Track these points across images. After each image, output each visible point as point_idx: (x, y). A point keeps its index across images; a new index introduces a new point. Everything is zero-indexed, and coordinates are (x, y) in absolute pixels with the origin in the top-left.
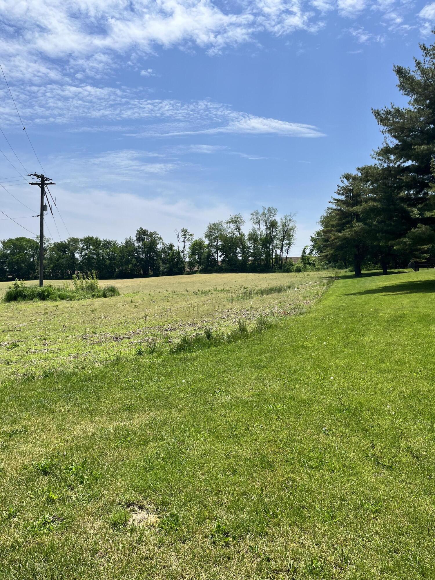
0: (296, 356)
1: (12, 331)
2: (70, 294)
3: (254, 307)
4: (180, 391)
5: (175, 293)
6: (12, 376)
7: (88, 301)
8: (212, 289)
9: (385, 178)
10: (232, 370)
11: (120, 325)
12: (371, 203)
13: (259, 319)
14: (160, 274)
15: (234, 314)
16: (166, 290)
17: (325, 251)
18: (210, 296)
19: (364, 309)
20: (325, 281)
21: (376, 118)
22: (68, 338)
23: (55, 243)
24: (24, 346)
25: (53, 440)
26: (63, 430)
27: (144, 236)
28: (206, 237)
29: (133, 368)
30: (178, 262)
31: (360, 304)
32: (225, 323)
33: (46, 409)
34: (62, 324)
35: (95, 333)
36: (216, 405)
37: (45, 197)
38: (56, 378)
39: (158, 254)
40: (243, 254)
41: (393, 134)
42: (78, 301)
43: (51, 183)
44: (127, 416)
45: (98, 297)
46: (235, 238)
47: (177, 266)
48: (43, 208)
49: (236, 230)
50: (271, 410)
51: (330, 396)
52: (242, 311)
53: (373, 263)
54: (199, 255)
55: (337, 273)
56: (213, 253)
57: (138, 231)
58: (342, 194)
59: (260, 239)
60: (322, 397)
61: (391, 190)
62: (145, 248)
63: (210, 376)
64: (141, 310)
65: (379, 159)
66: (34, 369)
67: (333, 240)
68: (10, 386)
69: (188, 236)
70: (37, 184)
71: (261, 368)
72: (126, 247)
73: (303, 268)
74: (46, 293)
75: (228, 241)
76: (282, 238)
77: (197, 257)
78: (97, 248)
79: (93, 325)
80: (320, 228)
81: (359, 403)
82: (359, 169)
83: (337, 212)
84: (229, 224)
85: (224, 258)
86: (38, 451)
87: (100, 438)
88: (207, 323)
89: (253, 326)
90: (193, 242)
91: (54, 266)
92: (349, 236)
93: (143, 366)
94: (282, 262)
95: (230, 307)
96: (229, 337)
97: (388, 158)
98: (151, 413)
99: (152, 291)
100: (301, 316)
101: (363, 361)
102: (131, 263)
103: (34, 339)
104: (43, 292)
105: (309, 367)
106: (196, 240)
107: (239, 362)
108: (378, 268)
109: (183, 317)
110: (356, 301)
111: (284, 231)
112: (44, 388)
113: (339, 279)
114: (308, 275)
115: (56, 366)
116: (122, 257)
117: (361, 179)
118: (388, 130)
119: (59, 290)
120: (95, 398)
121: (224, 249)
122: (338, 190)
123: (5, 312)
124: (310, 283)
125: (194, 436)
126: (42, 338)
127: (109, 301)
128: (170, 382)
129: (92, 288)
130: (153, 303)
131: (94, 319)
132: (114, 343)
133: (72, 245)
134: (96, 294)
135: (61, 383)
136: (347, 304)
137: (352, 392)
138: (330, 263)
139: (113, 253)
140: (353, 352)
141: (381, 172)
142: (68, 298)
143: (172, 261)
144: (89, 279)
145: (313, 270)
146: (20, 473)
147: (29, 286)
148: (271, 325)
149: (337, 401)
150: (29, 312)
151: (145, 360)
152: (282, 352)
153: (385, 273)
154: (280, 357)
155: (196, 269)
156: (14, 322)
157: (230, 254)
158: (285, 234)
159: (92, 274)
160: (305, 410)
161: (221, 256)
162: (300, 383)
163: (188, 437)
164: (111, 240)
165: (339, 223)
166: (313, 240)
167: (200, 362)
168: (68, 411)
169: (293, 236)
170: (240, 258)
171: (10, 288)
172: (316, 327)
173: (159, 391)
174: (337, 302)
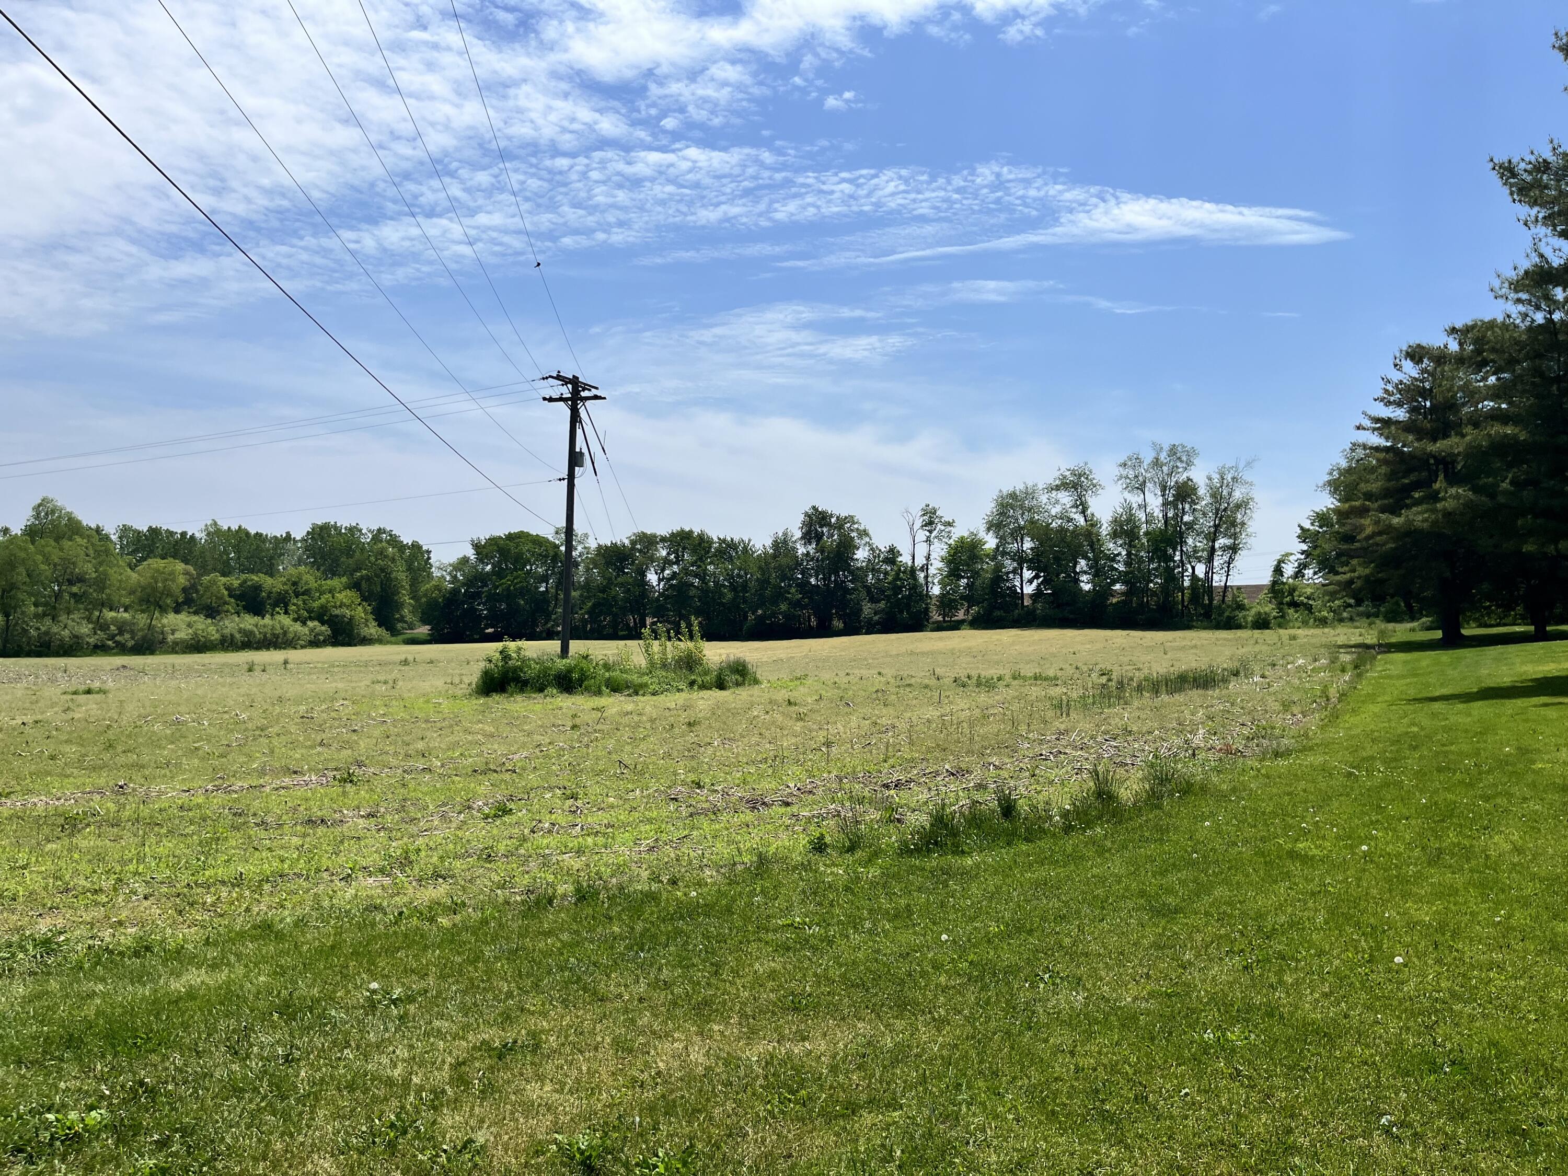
0: (1276, 882)
1: (495, 771)
2: (635, 678)
3: (1135, 729)
4: (937, 966)
5: (904, 683)
6: (499, 892)
7: (680, 698)
8: (1007, 673)
9: (1539, 356)
10: (1083, 914)
11: (763, 766)
12: (1497, 429)
13: (1152, 766)
14: (862, 628)
15: (1075, 748)
16: (880, 673)
17: (1346, 569)
18: (1003, 693)
19: (1482, 745)
20: (1346, 658)
21: (1505, 184)
22: (631, 796)
23: (600, 547)
24: (524, 811)
25: (604, 1076)
26: (630, 1051)
27: (821, 527)
28: (989, 529)
29: (804, 892)
30: (910, 595)
31: (1466, 731)
32: (1052, 774)
33: (585, 990)
34: (615, 757)
35: (699, 786)
36: (1044, 1019)
37: (579, 432)
38: (606, 905)
39: (858, 575)
40: (1096, 575)
41: (1558, 229)
42: (655, 698)
43: (596, 397)
44: (794, 1028)
45: (703, 687)
46: (1074, 532)
47: (908, 606)
48: (575, 459)
49: (1074, 510)
50: (1211, 1047)
51: (1399, 1017)
52: (1099, 739)
53: (1498, 606)
54: (968, 578)
55: (1382, 633)
56: (1008, 573)
57: (806, 514)
58: (1399, 404)
59: (1147, 533)
60: (1369, 1017)
61: (1558, 389)
62: (823, 560)
63: (1017, 928)
64: (815, 727)
65: (1519, 301)
66: (551, 878)
67: (1369, 538)
68: (494, 918)
69: (940, 527)
70: (561, 399)
71: (1170, 913)
72: (775, 556)
73: (1275, 618)
74: (575, 676)
75: (1051, 539)
76: (1212, 530)
77: (964, 582)
78: (701, 559)
79: (694, 763)
80: (1327, 502)
81: (1493, 1044)
82: (1453, 330)
83: (1382, 455)
84: (1054, 493)
85: (1039, 585)
86: (571, 1104)
87: (726, 1086)
88: (998, 772)
89: (1135, 787)
90: (951, 542)
91: (594, 605)
92: (1425, 525)
93: (830, 887)
94: (1211, 599)
95: (1062, 727)
96: (1065, 815)
97: (1548, 298)
98: (859, 1025)
99: (842, 674)
100: (1281, 762)
101: (1496, 912)
102: (787, 599)
103: (548, 796)
104: (570, 671)
105: (1320, 919)
106: (962, 537)
107: (1100, 892)
108: (1515, 619)
109: (929, 750)
110: (1453, 719)
111: (1217, 510)
112: (577, 932)
113: (1389, 652)
114: (1293, 638)
115: (606, 872)
116: (764, 582)
117: (1460, 360)
118: (1545, 218)
119: (607, 667)
120: (708, 969)
121: (1039, 561)
122: (1386, 391)
123: (480, 722)
124: (1301, 661)
125: (983, 1104)
126: (568, 792)
127: (731, 698)
128: (906, 938)
129: (689, 663)
130: (847, 709)
131: (694, 746)
132: (749, 816)
133: (640, 551)
134: (699, 680)
135: (621, 919)
136: (1422, 729)
137: (1468, 1010)
138: (1359, 602)
139: (742, 573)
140: (1459, 880)
141: (1524, 337)
142: (628, 687)
143: (896, 594)
144: (680, 640)
145: (1305, 624)
146: (526, 1163)
147: (535, 656)
148: (1190, 785)
149: (1419, 1035)
150: (533, 724)
151: (835, 869)
152: (1229, 869)
153: (1541, 636)
154: (1226, 882)
155: (961, 615)
156: (499, 749)
157: (1058, 575)
158: (1221, 519)
159: (689, 625)
160: (1319, 1054)
161: (1030, 581)
162: (1296, 968)
163: (969, 1104)
164: (736, 540)
165: (1387, 489)
166: (1305, 535)
167: (988, 886)
168: (641, 1000)
169: (1243, 524)
170: (1087, 587)
171: (490, 661)
172: (1330, 798)
173: (876, 960)
174: (1390, 720)
